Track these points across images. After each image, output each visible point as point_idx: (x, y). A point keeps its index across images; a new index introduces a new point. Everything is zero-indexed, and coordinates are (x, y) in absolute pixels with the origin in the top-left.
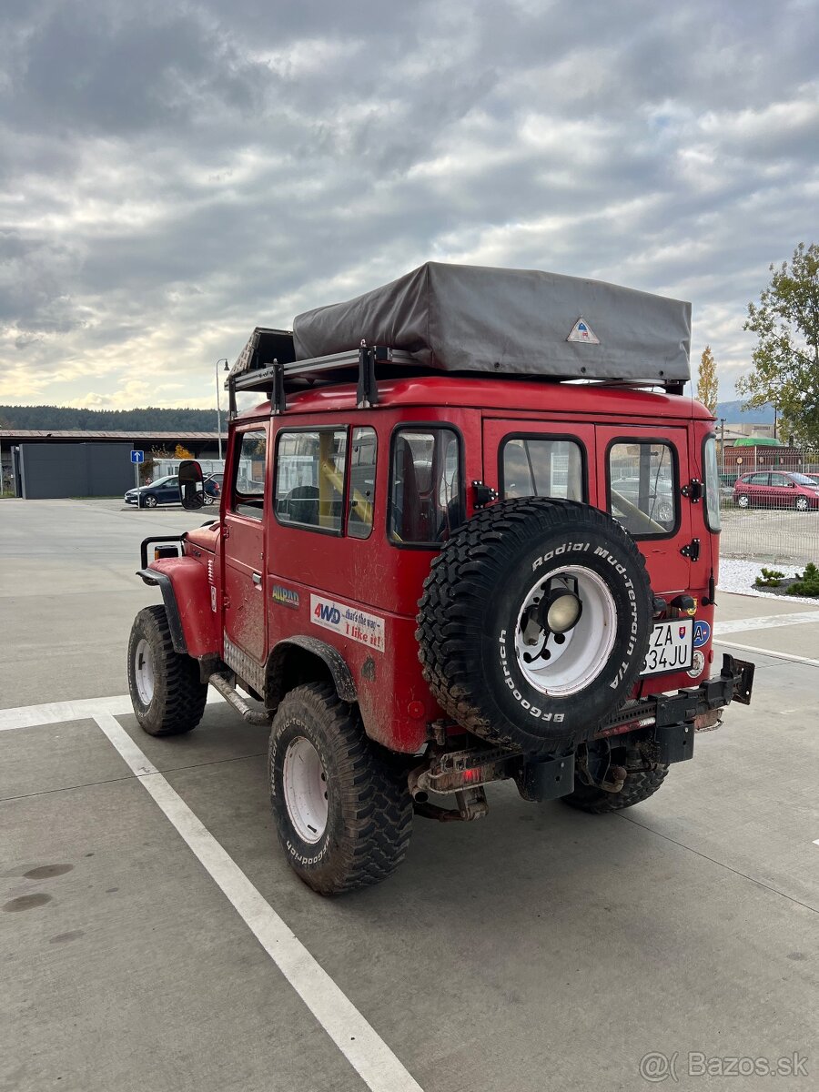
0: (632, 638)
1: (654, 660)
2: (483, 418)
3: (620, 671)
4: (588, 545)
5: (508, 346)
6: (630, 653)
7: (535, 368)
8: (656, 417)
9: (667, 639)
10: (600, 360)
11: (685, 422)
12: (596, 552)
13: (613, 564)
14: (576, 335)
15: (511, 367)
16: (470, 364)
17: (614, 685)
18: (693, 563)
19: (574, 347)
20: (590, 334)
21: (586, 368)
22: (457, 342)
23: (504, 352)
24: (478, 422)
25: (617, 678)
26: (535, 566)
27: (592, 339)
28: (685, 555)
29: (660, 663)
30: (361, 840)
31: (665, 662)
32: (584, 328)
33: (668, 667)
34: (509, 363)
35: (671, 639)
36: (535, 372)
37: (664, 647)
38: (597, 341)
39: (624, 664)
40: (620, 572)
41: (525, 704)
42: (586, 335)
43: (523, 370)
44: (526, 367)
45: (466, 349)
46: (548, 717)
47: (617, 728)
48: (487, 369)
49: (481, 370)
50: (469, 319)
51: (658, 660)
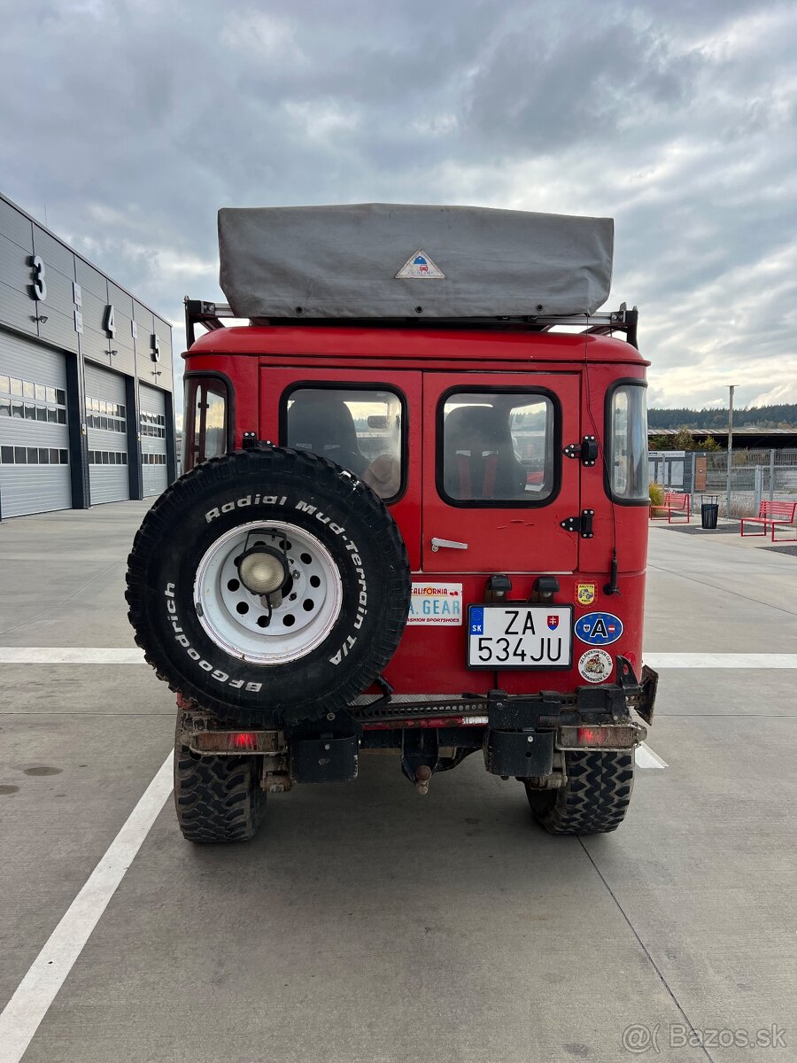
0: (361, 610)
1: (505, 650)
2: (261, 365)
3: (344, 646)
4: (284, 498)
5: (313, 288)
6: (358, 626)
7: (351, 311)
8: (526, 361)
9: (526, 628)
10: (444, 297)
11: (579, 367)
12: (298, 507)
13: (324, 521)
14: (409, 271)
15: (318, 311)
16: (262, 309)
17: (336, 660)
18: (582, 540)
19: (407, 284)
20: (431, 267)
21: (422, 307)
22: (249, 288)
23: (308, 294)
24: (253, 369)
25: (339, 652)
26: (209, 517)
27: (433, 272)
28: (567, 528)
29: (515, 654)
30: (185, 790)
31: (523, 655)
32: (423, 262)
33: (528, 662)
34: (314, 307)
35: (532, 628)
36: (350, 315)
37: (520, 636)
38: (439, 275)
39: (349, 638)
40: (337, 532)
41: (206, 666)
42: (425, 269)
43: (335, 314)
44: (338, 310)
45: (259, 294)
46: (239, 684)
47: (427, 719)
48: (286, 314)
49: (278, 316)
50: (262, 263)
51: (511, 650)
